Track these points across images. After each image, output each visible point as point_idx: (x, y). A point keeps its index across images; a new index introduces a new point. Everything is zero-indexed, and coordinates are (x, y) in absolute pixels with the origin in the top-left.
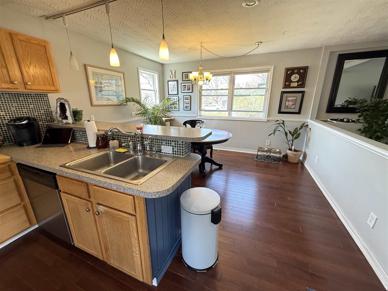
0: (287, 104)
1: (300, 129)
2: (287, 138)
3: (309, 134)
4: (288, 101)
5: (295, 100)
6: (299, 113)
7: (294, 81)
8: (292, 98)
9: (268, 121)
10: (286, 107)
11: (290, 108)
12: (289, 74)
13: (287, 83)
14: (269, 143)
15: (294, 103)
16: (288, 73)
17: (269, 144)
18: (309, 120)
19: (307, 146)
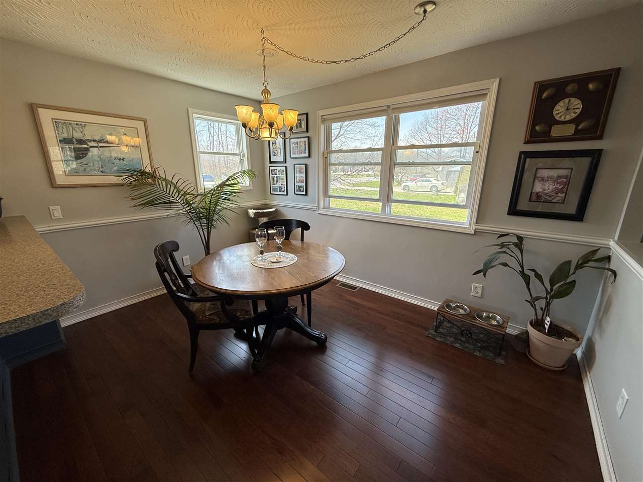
0: (538, 188)
1: (579, 266)
2: (529, 290)
3: (610, 289)
4: (543, 179)
5: (566, 177)
6: (579, 216)
7: (562, 119)
8: (554, 173)
9: (476, 232)
10: (534, 198)
11: (546, 202)
12: (547, 98)
13: (537, 128)
14: (480, 291)
15: (560, 187)
16: (544, 95)
17: (479, 295)
18: (612, 244)
19: (599, 323)
